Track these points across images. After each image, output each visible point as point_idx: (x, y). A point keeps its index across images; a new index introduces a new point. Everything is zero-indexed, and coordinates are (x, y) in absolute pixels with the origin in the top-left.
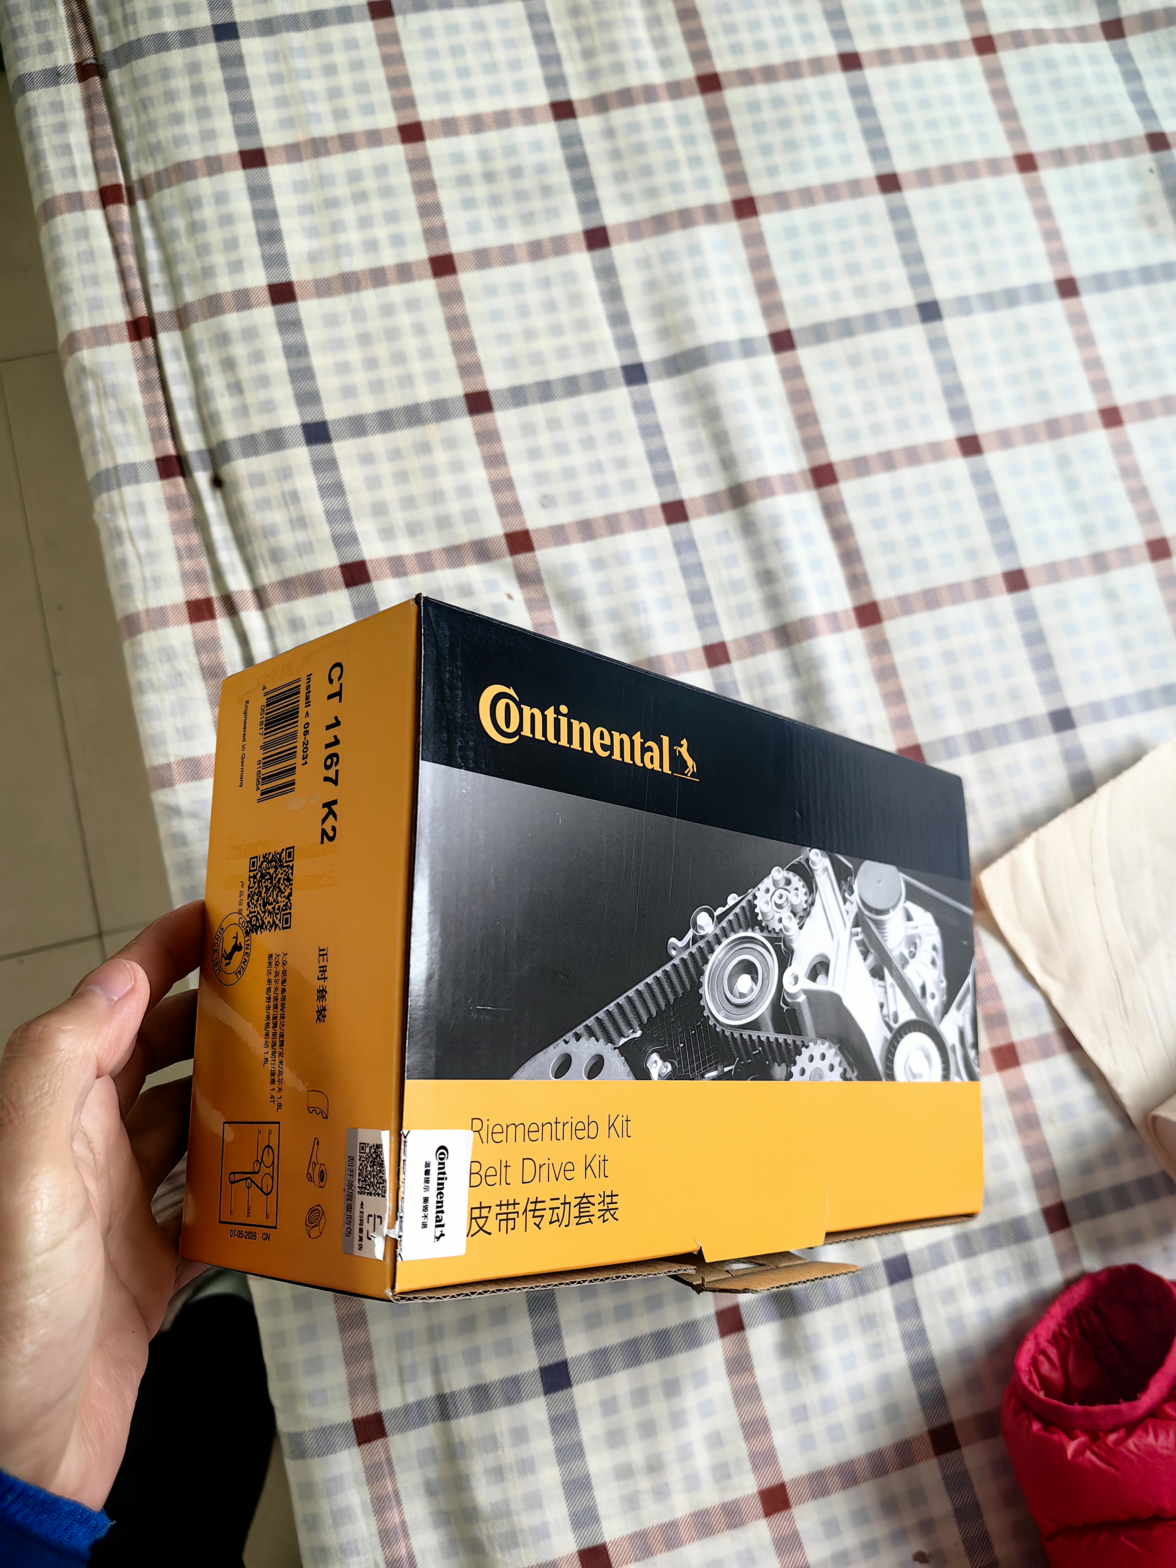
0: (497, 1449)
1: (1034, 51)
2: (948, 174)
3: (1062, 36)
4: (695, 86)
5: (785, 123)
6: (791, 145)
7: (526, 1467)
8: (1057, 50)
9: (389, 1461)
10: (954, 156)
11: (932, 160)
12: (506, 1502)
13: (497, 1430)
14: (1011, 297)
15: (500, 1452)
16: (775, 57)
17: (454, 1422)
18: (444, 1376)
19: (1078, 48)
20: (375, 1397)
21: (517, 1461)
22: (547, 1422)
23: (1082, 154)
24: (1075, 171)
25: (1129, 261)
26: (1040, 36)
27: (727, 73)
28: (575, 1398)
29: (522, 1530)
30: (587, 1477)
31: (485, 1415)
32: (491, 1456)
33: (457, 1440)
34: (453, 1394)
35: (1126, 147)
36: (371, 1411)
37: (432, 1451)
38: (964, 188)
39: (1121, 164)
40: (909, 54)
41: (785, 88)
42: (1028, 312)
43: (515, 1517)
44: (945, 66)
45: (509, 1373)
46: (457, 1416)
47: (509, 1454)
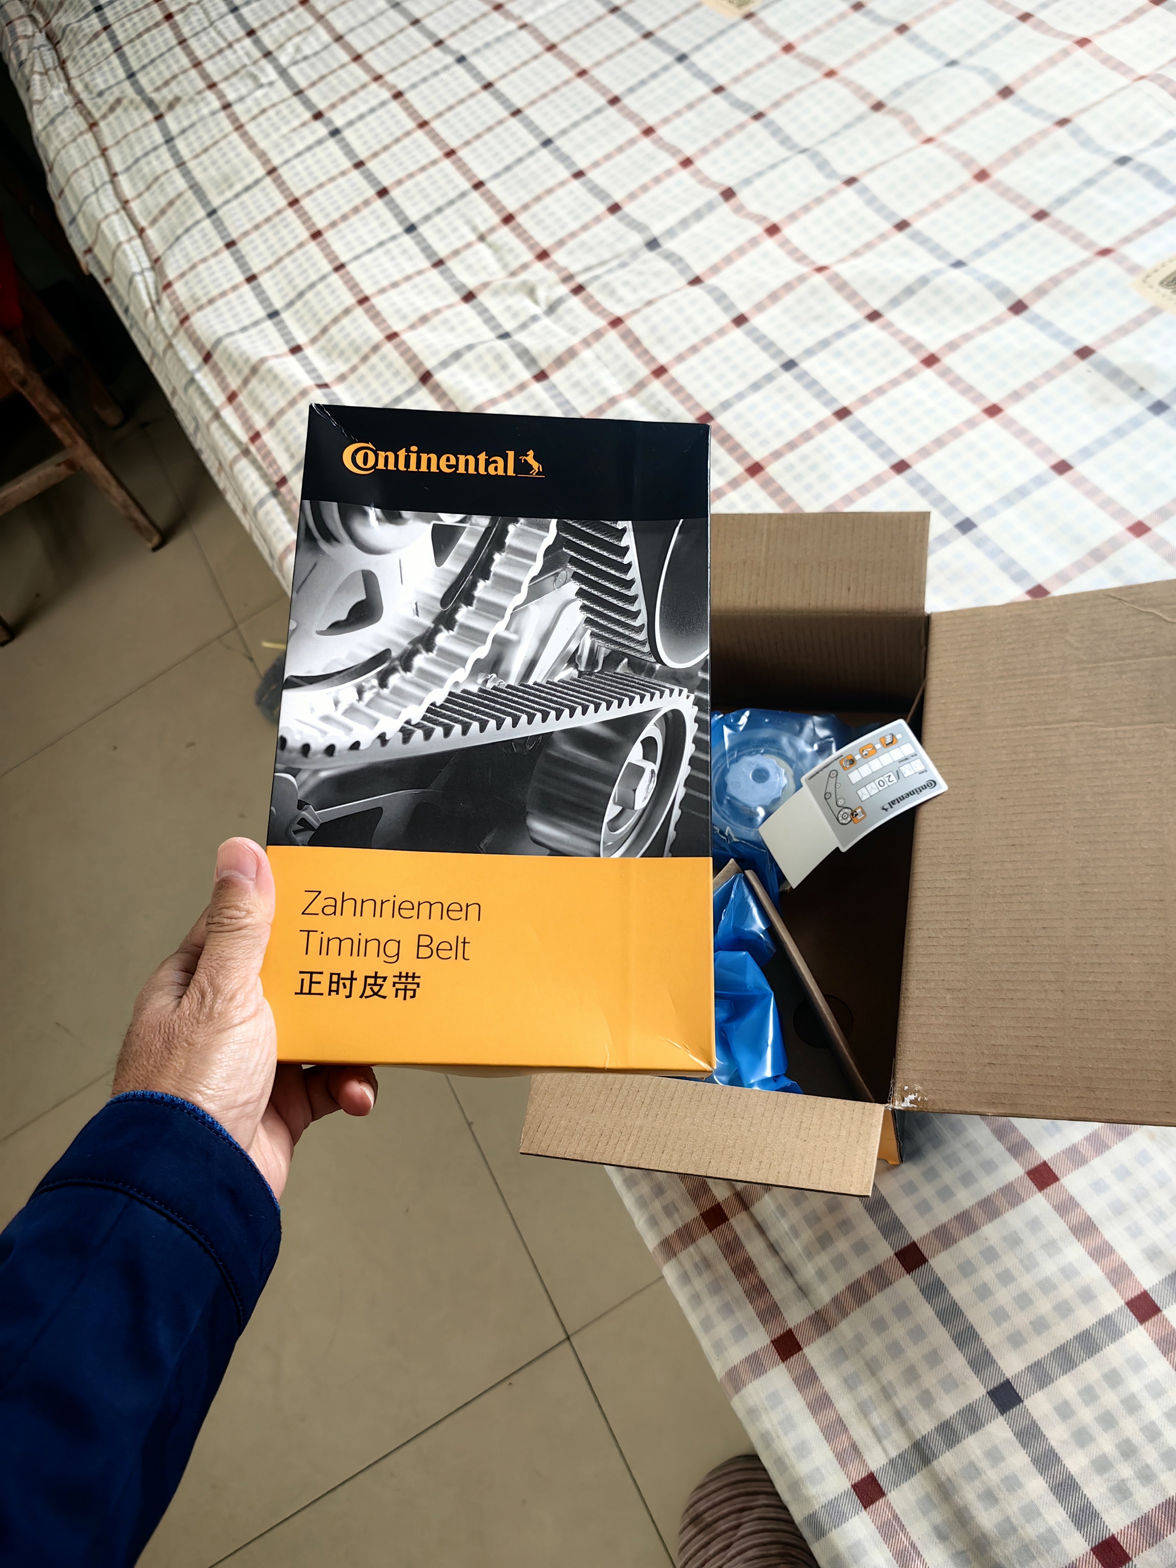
0: (980, 1474)
1: (967, 347)
2: (939, 443)
3: (983, 329)
4: (746, 475)
5: (814, 467)
6: (823, 477)
7: (1012, 1483)
8: (983, 339)
9: (896, 1517)
10: (939, 431)
11: (925, 440)
12: (1008, 1520)
13: (973, 1457)
14: (1022, 492)
15: (984, 1476)
16: (792, 435)
17: (935, 1463)
18: (911, 1424)
19: (999, 330)
20: (863, 1462)
21: (1002, 1481)
22: (1014, 1438)
23: (1032, 387)
24: (1032, 398)
25: (1101, 430)
26: (967, 337)
27: (763, 459)
28: (1030, 1411)
29: (1031, 1541)
30: (1071, 1477)
31: (958, 1448)
32: (977, 1483)
33: (943, 1478)
34: (924, 1437)
35: (1063, 367)
36: (864, 1474)
37: (928, 1497)
38: (955, 445)
39: (1064, 379)
40: (880, 391)
41: (805, 448)
42: (1039, 495)
43: (1021, 1531)
44: (909, 385)
45: (963, 1403)
46: (935, 1457)
47: (992, 1476)
